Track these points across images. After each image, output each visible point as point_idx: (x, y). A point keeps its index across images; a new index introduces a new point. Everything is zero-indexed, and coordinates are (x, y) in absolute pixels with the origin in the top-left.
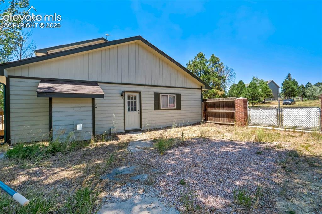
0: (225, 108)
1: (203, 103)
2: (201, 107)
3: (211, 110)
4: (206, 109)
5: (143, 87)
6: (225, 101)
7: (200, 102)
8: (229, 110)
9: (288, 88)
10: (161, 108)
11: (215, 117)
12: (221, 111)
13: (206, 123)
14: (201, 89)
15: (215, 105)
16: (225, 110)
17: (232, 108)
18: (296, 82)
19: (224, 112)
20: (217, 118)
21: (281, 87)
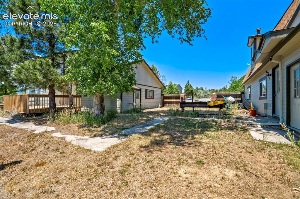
0: (174, 99)
1: (162, 96)
2: (161, 99)
3: (167, 100)
4: (163, 100)
5: (142, 86)
6: (175, 96)
7: (160, 95)
8: (177, 100)
9: (188, 90)
10: (148, 98)
11: (169, 103)
12: (172, 100)
13: (164, 107)
14: (161, 88)
15: (169, 97)
16: (175, 100)
17: (179, 99)
18: (192, 86)
19: (174, 101)
20: (170, 104)
21: (184, 89)
